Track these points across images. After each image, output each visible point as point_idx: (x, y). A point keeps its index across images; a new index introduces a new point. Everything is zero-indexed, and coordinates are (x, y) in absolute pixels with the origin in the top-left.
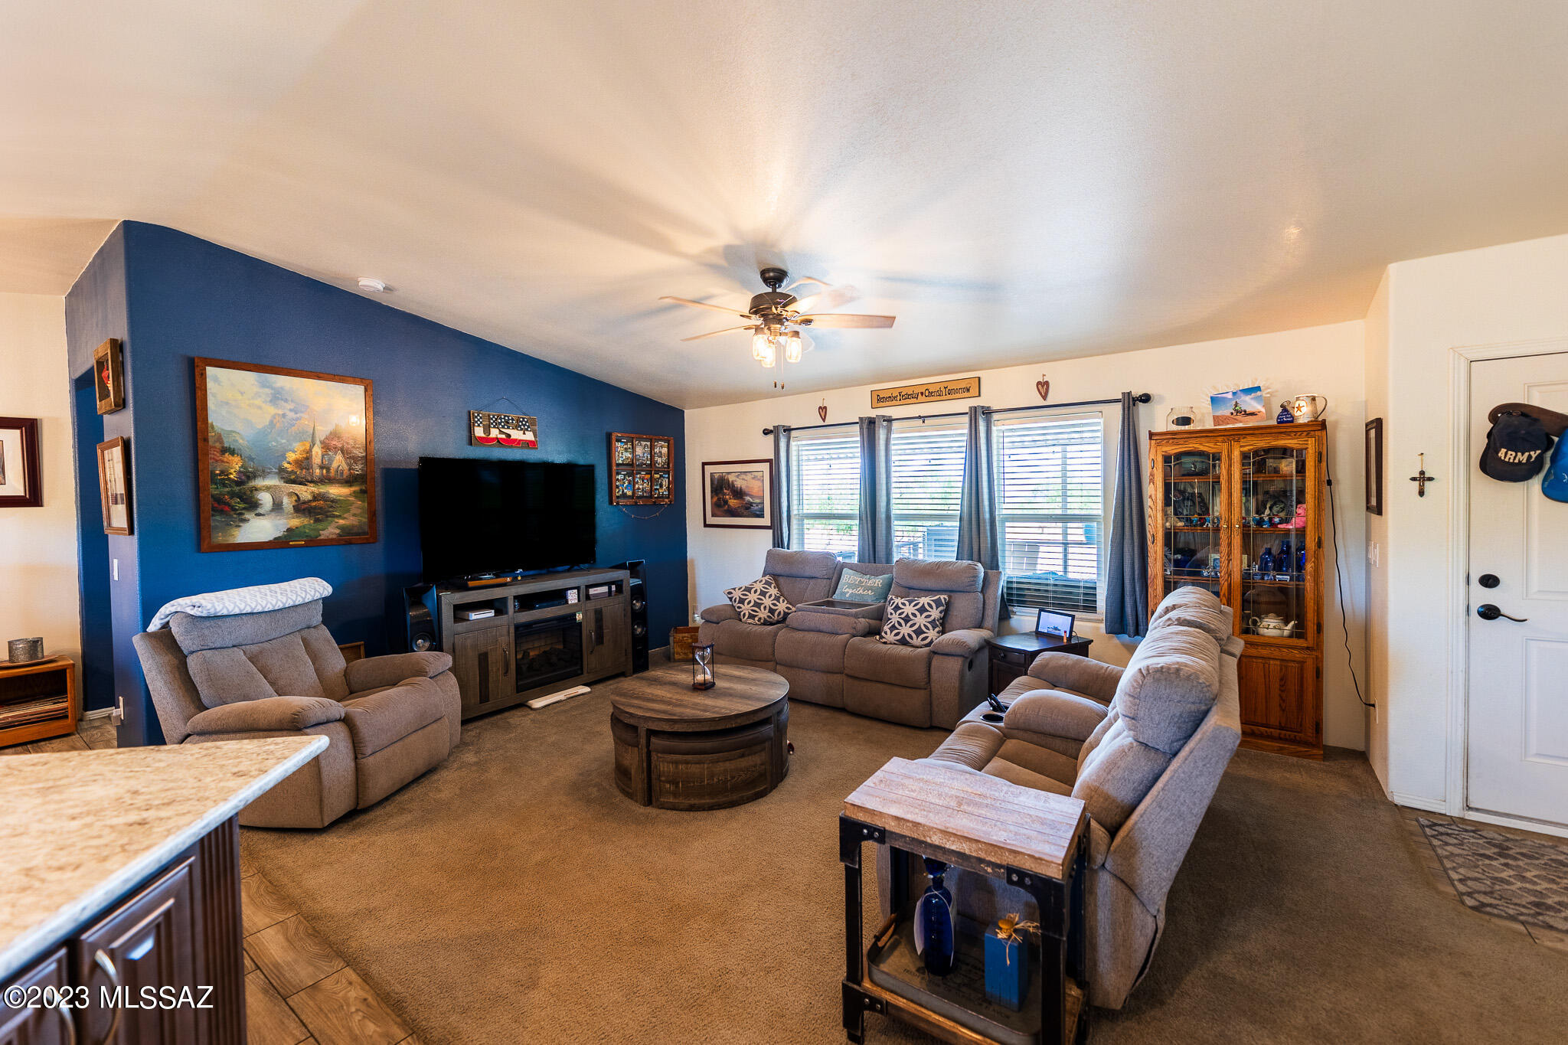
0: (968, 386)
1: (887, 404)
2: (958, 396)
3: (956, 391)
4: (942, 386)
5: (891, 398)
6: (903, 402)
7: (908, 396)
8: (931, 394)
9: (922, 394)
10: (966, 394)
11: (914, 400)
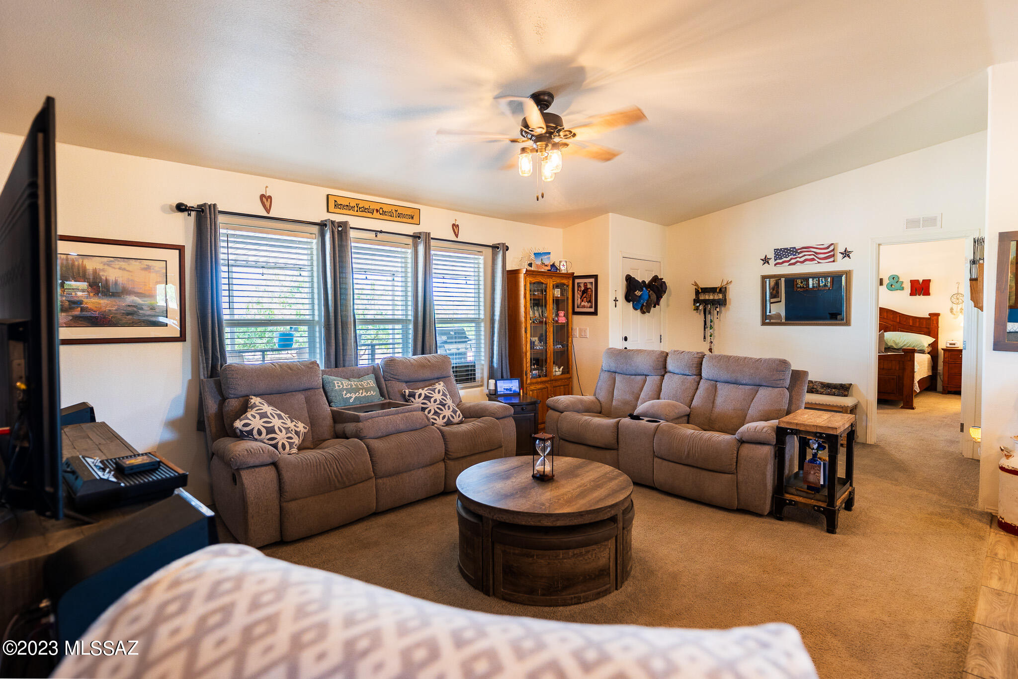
0: (413, 214)
1: (344, 211)
2: (404, 220)
3: (404, 216)
4: (394, 208)
5: (348, 207)
6: (359, 213)
7: (365, 210)
8: (384, 213)
9: (377, 211)
10: (410, 221)
11: (370, 215)
